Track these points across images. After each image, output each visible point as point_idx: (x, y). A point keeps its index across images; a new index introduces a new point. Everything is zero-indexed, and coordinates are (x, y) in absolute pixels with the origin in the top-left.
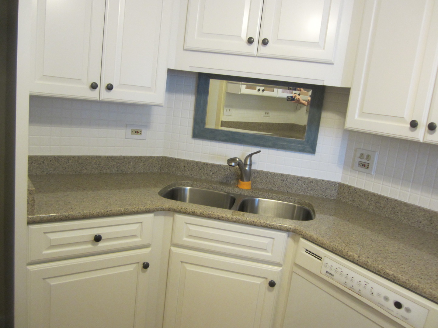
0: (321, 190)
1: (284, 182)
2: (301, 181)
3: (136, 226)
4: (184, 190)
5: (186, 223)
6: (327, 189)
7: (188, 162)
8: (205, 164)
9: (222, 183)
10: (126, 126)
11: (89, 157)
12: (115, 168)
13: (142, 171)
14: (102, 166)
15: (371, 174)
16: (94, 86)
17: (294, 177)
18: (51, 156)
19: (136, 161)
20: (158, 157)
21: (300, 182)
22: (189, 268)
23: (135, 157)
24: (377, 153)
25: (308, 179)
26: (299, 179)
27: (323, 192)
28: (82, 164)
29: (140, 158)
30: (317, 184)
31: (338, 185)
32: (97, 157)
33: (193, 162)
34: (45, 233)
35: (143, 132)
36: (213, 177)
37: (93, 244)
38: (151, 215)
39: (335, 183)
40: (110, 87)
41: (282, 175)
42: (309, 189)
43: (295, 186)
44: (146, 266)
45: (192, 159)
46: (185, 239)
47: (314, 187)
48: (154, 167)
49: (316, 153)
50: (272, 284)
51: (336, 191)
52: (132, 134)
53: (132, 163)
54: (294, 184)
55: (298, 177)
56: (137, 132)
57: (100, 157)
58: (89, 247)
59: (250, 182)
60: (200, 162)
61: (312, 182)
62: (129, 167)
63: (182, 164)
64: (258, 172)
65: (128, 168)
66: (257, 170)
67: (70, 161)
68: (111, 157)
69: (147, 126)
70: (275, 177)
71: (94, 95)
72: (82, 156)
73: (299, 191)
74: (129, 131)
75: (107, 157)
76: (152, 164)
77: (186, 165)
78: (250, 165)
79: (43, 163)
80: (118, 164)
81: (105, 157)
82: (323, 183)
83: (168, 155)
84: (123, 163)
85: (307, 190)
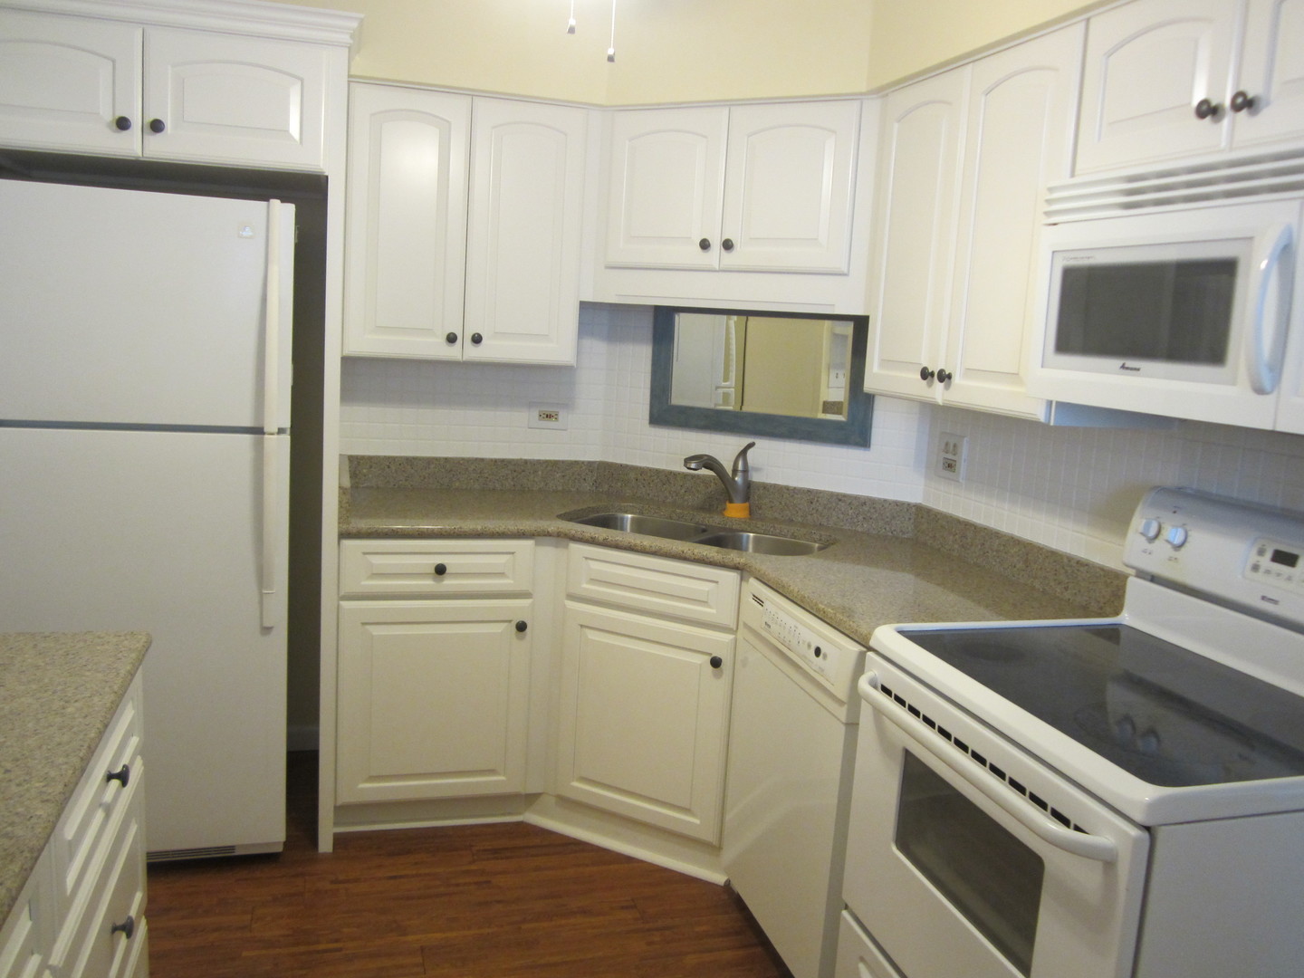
0: (883, 520)
1: (813, 506)
2: (844, 501)
3: (503, 559)
4: (622, 519)
5: (586, 558)
6: (894, 517)
7: (642, 471)
8: (671, 472)
9: (702, 508)
10: (531, 405)
11: (463, 459)
12: (509, 480)
13: (560, 488)
14: (486, 475)
15: (958, 481)
16: (452, 339)
17: (832, 495)
18: (401, 457)
19: (549, 468)
20: (590, 463)
21: (843, 504)
22: (592, 635)
23: (547, 462)
24: (965, 439)
25: (856, 498)
26: (840, 497)
27: (888, 523)
28: (451, 470)
29: (555, 463)
30: (874, 508)
31: (914, 509)
32: (476, 459)
33: (650, 470)
34: (365, 554)
35: (560, 417)
36: (686, 498)
37: (434, 580)
38: (529, 543)
39: (909, 504)
40: (477, 339)
41: (809, 491)
42: (861, 518)
43: (834, 513)
44: (521, 627)
45: (651, 466)
46: (585, 586)
47: (869, 515)
48: (582, 481)
49: (872, 446)
50: (716, 663)
51: (912, 521)
52: (540, 420)
53: (540, 473)
54: (830, 508)
55: (838, 494)
56: (549, 416)
57: (482, 460)
58: (429, 584)
59: (747, 504)
60: (664, 471)
61: (865, 503)
62: (536, 479)
63: (632, 475)
64: (765, 487)
65: (534, 481)
66: (763, 483)
67: (432, 466)
68: (503, 461)
69: (568, 404)
70: (796, 496)
71: (453, 353)
72: (451, 458)
73: (841, 524)
74: (535, 414)
75: (495, 461)
76: (578, 475)
77: (639, 477)
78: (745, 471)
79: (389, 467)
80: (515, 474)
81: (492, 460)
82: (886, 505)
83: (610, 459)
84: (524, 471)
85: (856, 520)
